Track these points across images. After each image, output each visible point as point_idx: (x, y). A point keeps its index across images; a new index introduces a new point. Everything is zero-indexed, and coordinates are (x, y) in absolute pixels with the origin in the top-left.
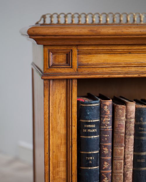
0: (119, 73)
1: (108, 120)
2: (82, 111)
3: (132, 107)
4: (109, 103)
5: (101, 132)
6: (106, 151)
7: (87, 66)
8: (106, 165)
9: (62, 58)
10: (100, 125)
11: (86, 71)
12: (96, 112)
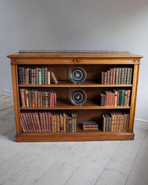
1: (24, 72)
2: (18, 70)
3: (28, 69)
4: (23, 68)
5: (22, 74)
8: (24, 79)
9: (14, 61)
12: (21, 70)
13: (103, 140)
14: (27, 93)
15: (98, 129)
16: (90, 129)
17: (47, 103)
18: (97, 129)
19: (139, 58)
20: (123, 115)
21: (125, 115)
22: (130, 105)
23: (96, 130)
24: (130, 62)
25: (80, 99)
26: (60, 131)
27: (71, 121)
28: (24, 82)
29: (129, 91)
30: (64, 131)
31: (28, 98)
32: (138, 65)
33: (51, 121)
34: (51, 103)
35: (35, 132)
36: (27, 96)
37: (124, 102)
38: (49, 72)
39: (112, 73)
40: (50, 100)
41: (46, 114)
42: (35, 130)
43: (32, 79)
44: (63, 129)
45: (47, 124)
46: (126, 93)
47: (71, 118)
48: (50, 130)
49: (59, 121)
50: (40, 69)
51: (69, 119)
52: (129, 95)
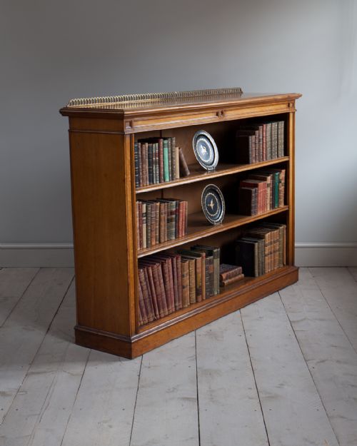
1: (140, 152)
3: (147, 145)
4: (140, 144)
5: (138, 158)
6: (140, 167)
8: (141, 174)
9: (128, 124)
10: (138, 154)
12: (137, 149)
13: (263, 295)
14: (144, 211)
15: (245, 276)
16: (233, 279)
17: (174, 229)
18: (243, 275)
19: (290, 100)
20: (277, 229)
21: (281, 228)
22: (286, 202)
23: (241, 279)
24: (280, 109)
25: (215, 207)
26: (196, 299)
27: (212, 266)
28: (141, 181)
29: (284, 171)
30: (202, 296)
31: (146, 223)
32: (294, 113)
33: (183, 276)
34: (181, 228)
35: (158, 319)
36: (145, 218)
37: (279, 198)
38: (177, 149)
39: (261, 135)
40: (179, 219)
41: (175, 259)
42: (157, 313)
43: (154, 168)
44: (202, 291)
45: (176, 287)
46: (281, 178)
47: (212, 257)
48: (181, 303)
49: (194, 272)
50: (166, 142)
51: (210, 260)
52: (283, 182)
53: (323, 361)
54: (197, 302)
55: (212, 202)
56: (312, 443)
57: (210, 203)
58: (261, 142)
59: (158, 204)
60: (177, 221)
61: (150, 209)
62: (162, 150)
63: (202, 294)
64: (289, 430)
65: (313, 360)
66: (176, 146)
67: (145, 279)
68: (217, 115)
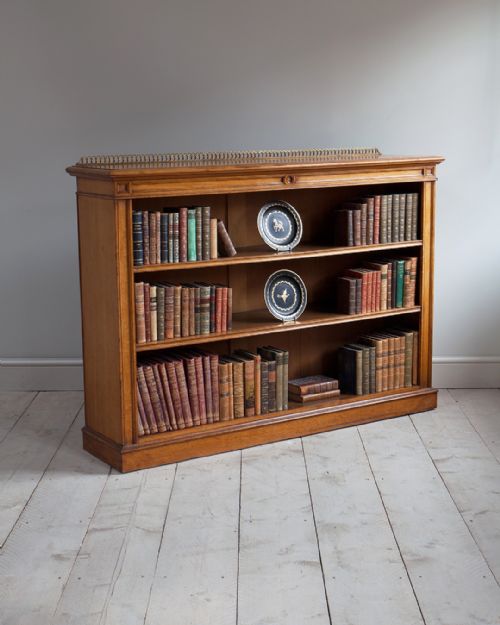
0: (153, 195)
1: (146, 222)
2: (135, 218)
3: (159, 214)
4: (146, 212)
5: (143, 230)
6: (146, 241)
7: (137, 191)
8: (147, 249)
9: (123, 187)
10: (142, 225)
11: (136, 194)
12: (140, 218)
14: (154, 295)
17: (208, 321)
18: (338, 391)
19: (433, 164)
21: (408, 335)
22: (418, 301)
24: (412, 176)
26: (245, 412)
27: (274, 373)
28: (147, 258)
29: (414, 259)
30: (255, 410)
31: (157, 309)
32: (433, 182)
33: (220, 381)
34: (219, 320)
35: (174, 430)
36: (155, 304)
37: (404, 295)
38: (215, 221)
39: (372, 210)
40: (216, 310)
41: (207, 359)
42: (174, 422)
43: (171, 243)
44: (254, 403)
45: (209, 393)
46: (408, 268)
47: (274, 362)
48: (217, 415)
49: (241, 378)
50: (192, 212)
51: (269, 366)
52: (414, 273)
53: (483, 512)
54: (246, 415)
55: (285, 292)
56: (483, 620)
57: (281, 294)
58: (372, 219)
59: (179, 288)
60: (213, 311)
61: (163, 293)
62: (185, 221)
63: (255, 407)
64: (449, 603)
65: (470, 510)
66: (211, 218)
67: (156, 378)
68: (282, 180)
